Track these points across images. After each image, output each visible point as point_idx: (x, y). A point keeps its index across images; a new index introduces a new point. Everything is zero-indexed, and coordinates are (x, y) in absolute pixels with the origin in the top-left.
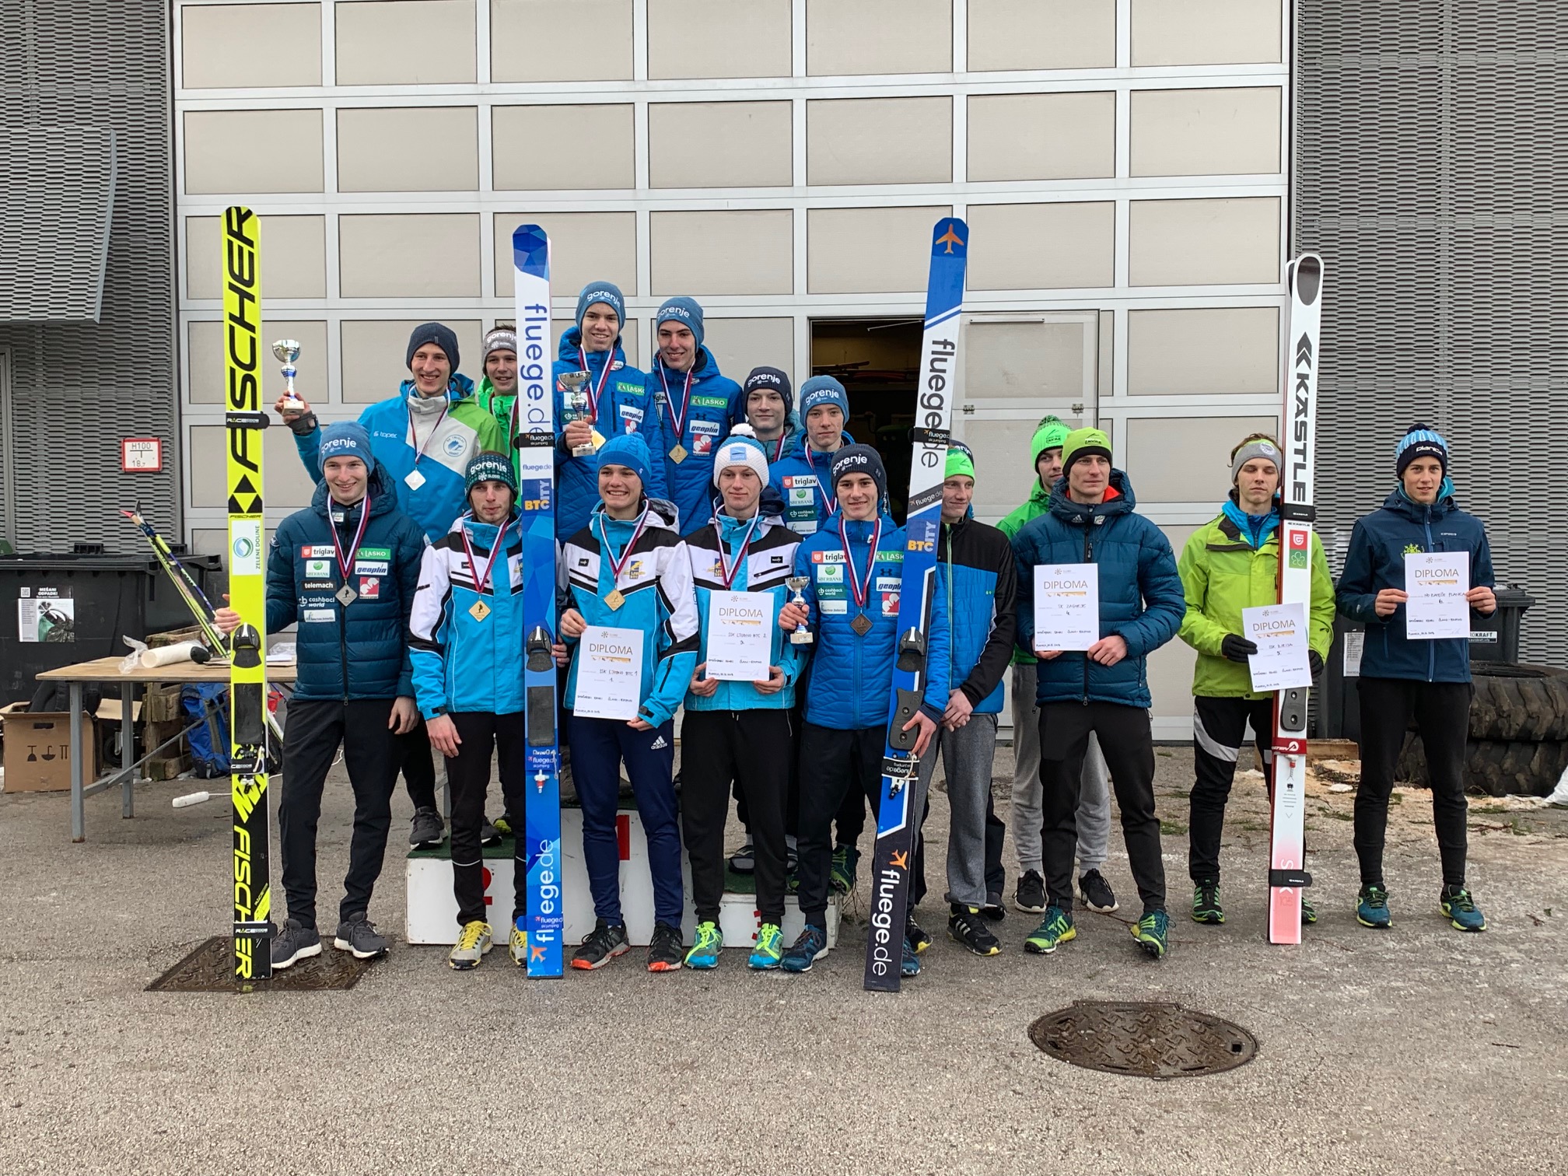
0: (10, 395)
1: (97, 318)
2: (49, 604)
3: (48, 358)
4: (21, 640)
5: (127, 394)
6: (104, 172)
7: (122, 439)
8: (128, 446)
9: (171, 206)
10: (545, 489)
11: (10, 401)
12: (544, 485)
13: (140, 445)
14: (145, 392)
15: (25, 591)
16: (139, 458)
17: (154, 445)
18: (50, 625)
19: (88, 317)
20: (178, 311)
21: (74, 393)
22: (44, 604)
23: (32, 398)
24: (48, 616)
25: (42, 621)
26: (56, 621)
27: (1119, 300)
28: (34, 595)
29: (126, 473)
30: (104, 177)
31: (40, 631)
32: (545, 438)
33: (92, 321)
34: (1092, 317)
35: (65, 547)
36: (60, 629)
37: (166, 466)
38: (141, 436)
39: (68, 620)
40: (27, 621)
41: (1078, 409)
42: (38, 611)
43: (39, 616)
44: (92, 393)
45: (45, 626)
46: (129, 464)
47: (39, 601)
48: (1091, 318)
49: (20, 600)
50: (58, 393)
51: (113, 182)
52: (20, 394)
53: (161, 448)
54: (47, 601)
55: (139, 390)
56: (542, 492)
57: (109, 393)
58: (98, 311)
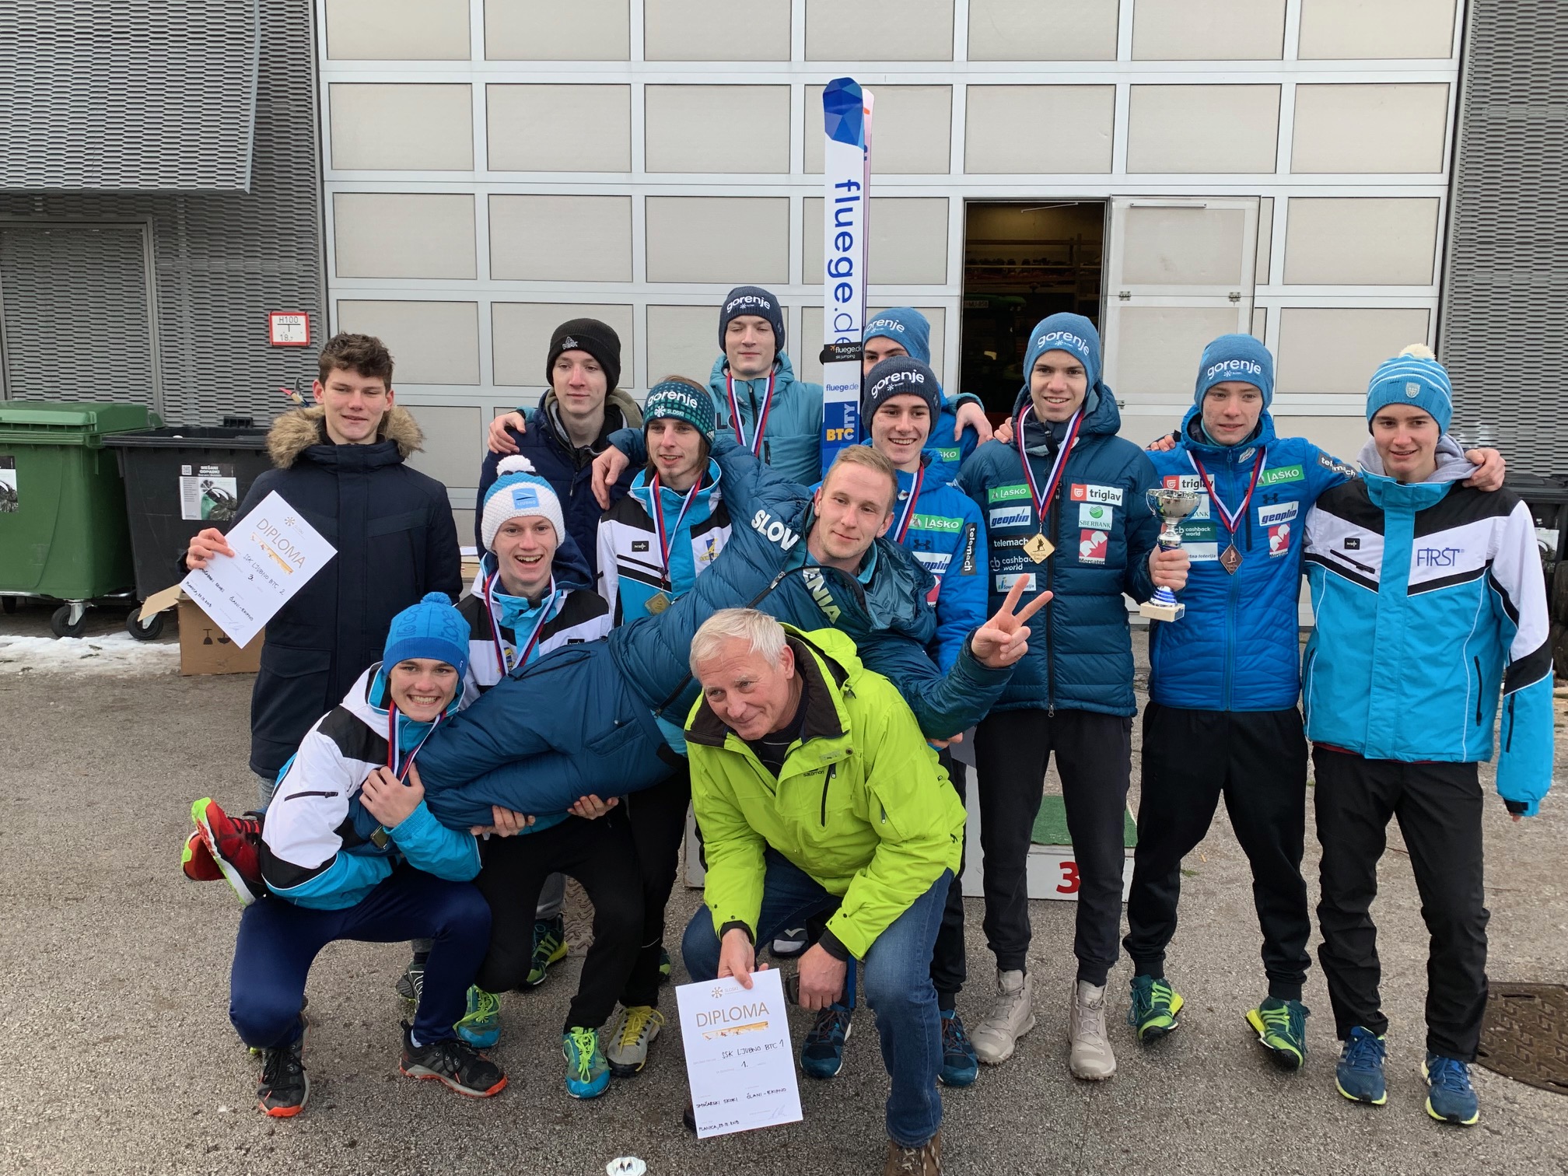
0: (153, 265)
1: (247, 188)
2: (211, 483)
3: (191, 228)
4: (184, 518)
5: (273, 266)
6: (248, 33)
7: (269, 313)
8: (275, 319)
9: (313, 71)
10: (850, 414)
11: (153, 270)
12: (848, 409)
13: (288, 319)
14: (291, 265)
15: (186, 469)
16: (287, 332)
17: (302, 319)
18: (212, 504)
19: (238, 187)
20: (322, 181)
21: (219, 265)
22: (206, 482)
23: (175, 269)
24: (210, 494)
25: (204, 499)
26: (218, 499)
27: (1280, 186)
28: (195, 473)
29: (273, 347)
30: (248, 39)
31: (203, 509)
32: (852, 349)
33: (243, 192)
34: (1254, 204)
35: (214, 421)
36: (222, 507)
37: (314, 340)
38: (287, 309)
39: (231, 498)
40: (189, 499)
41: (1235, 298)
42: (200, 490)
43: (201, 494)
44: (238, 265)
45: (208, 504)
46: (277, 338)
47: (200, 480)
48: (1252, 204)
49: (181, 478)
50: (202, 264)
51: (257, 44)
52: (164, 264)
53: (309, 323)
54: (209, 479)
55: (285, 262)
56: (847, 419)
57: (255, 265)
58: (248, 181)
